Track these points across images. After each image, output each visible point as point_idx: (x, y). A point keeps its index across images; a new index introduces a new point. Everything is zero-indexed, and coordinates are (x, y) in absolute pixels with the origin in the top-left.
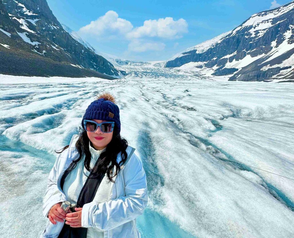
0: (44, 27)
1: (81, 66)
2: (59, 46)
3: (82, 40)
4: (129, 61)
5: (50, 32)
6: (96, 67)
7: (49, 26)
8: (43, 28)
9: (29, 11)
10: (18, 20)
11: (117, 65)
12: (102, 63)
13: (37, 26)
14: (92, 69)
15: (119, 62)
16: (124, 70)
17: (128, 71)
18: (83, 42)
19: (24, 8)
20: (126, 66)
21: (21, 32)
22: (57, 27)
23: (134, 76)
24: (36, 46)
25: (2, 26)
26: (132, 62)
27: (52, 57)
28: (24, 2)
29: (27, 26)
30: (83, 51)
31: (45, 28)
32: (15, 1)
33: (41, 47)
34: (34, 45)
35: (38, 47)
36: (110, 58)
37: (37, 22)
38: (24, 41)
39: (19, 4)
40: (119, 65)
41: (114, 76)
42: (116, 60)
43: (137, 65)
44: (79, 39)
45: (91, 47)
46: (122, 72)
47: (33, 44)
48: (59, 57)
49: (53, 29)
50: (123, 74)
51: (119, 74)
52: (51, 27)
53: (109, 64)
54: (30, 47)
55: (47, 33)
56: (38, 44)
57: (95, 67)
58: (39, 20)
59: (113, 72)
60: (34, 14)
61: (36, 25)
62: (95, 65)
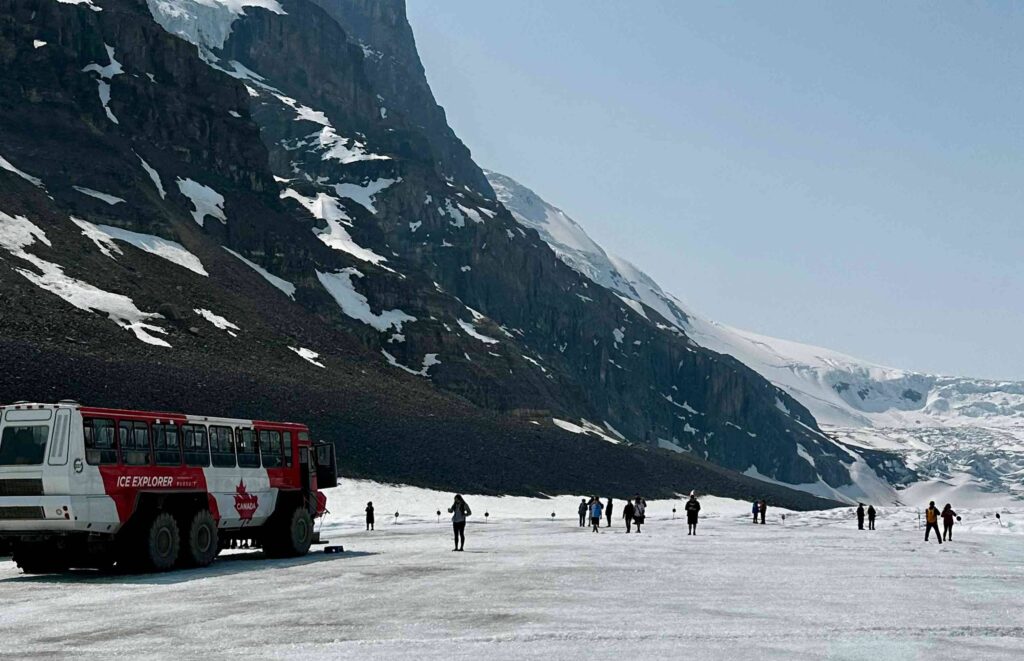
0: (414, 222)
1: (610, 428)
2: (488, 320)
3: (610, 263)
4: (930, 383)
5: (445, 244)
6: (693, 430)
7: (442, 213)
8: (412, 225)
9: (345, 141)
10: (304, 201)
11: (842, 411)
12: (738, 406)
13: (381, 217)
14: (672, 446)
15: (856, 389)
16: (894, 447)
17: (920, 453)
18: (615, 274)
19: (326, 129)
20: (912, 417)
21: (329, 271)
22: (482, 214)
23: (969, 488)
24: (395, 336)
25: (263, 254)
26: (958, 388)
27: (466, 387)
28: (319, 92)
29: (347, 228)
30: (619, 335)
31: (419, 224)
32: (283, 99)
33: (417, 336)
34: (383, 330)
35: (401, 338)
36: (791, 367)
37: (381, 198)
38: (346, 315)
39: (299, 111)
40: (853, 411)
41: (819, 489)
42: (829, 376)
43: (991, 408)
44: (588, 256)
45: (665, 300)
46: (876, 459)
47: (383, 322)
48: (501, 382)
49: (460, 223)
50: (880, 474)
51: (854, 475)
52: (455, 213)
53: (781, 406)
54: (369, 341)
55: (429, 248)
56: (403, 323)
57: (688, 428)
58: (392, 186)
59: (811, 460)
60: (374, 157)
61: (374, 212)
62: (688, 420)
